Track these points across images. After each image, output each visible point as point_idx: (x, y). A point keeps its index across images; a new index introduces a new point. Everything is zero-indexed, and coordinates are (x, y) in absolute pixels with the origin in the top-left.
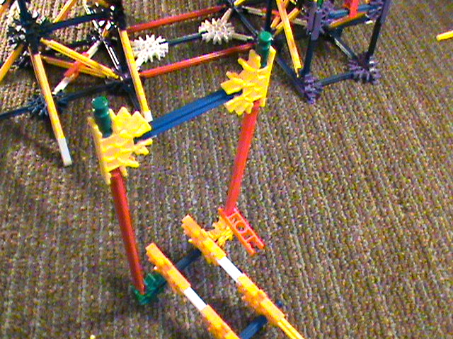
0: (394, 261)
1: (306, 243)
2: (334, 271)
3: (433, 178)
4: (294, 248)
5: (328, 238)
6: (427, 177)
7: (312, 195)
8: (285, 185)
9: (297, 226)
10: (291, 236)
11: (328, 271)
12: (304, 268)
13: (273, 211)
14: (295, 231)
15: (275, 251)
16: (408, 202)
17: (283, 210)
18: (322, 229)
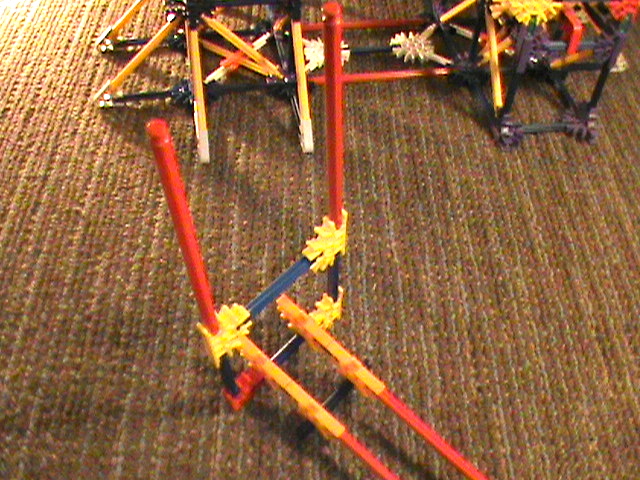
1: (513, 419)
2: (548, 462)
4: (498, 424)
5: (543, 416)
10: (494, 408)
11: (540, 460)
12: (508, 453)
13: (473, 371)
14: (500, 402)
15: (473, 426)
17: (485, 370)
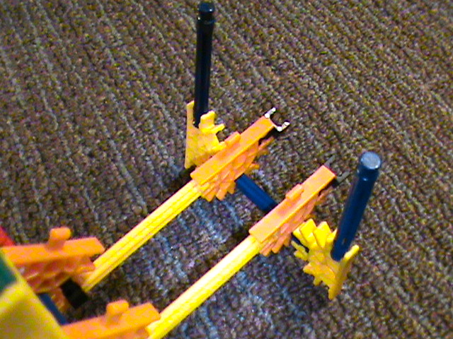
0: (284, 149)
3: (305, 17)
6: (297, 17)
7: (132, 95)
8: (89, 94)
9: (119, 149)
16: (279, 58)
18: (160, 139)
